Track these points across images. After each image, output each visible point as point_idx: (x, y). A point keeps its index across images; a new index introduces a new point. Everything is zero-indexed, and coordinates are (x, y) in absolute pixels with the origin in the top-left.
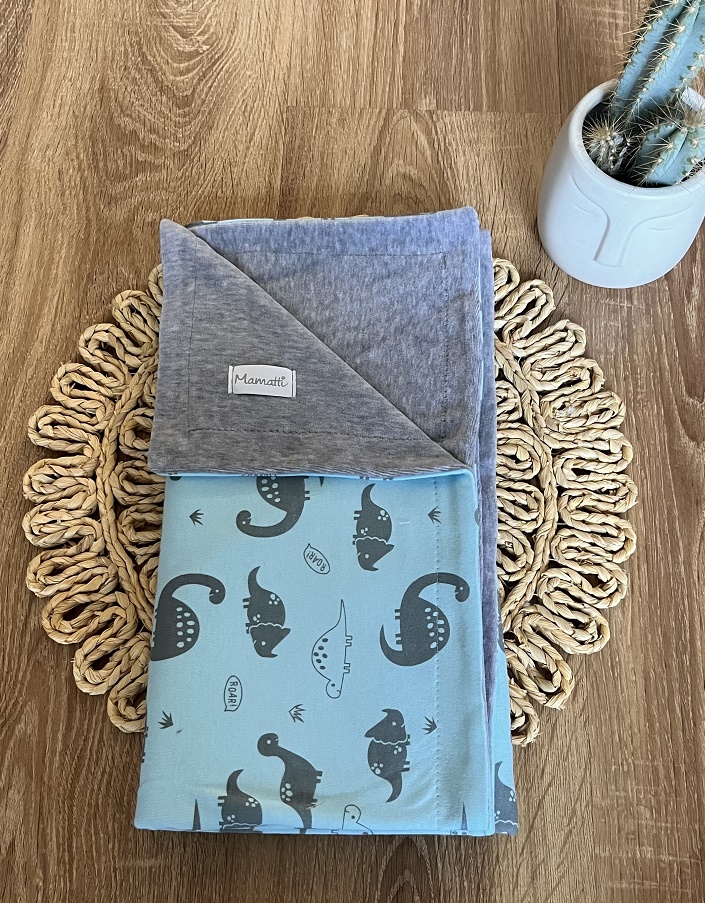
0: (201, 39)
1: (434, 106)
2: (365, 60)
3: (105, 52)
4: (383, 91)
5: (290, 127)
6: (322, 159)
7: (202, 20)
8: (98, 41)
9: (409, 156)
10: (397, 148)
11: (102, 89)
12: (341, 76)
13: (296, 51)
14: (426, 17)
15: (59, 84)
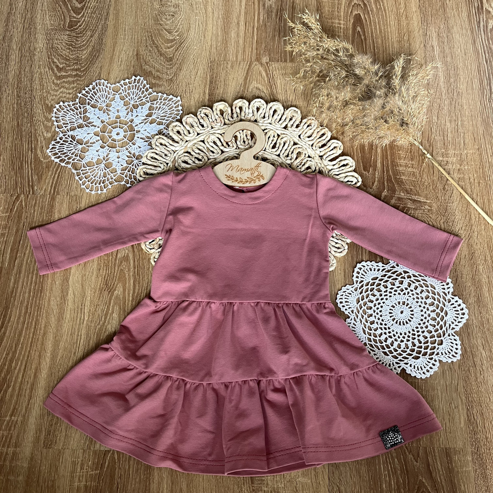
0: (176, 34)
1: (268, 60)
2: (241, 42)
3: (138, 40)
4: (248, 55)
5: (211, 69)
6: (225, 81)
7: (176, 26)
8: (135, 35)
9: (258, 80)
10: (254, 77)
11: (137, 55)
12: (232, 49)
13: (214, 38)
14: (265, 25)
15: (120, 53)
